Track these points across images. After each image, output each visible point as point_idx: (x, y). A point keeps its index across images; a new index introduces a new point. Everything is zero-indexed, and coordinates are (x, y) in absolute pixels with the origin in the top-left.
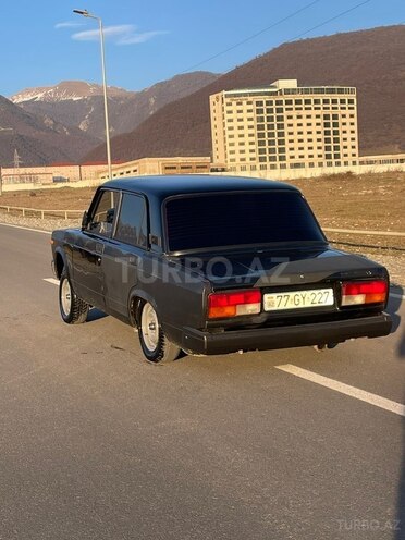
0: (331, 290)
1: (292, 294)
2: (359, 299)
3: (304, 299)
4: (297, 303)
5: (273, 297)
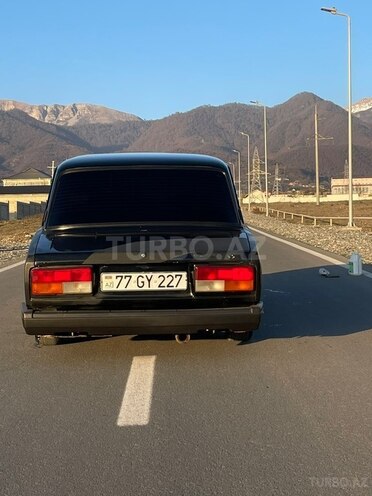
0: (184, 274)
1: (135, 276)
2: (218, 286)
3: (149, 281)
4: (140, 285)
5: (111, 277)
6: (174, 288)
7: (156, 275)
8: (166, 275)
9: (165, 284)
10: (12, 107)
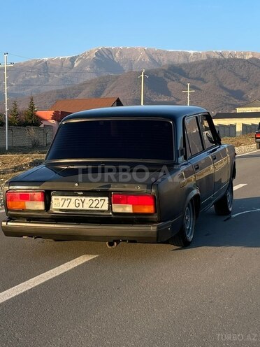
0: (107, 199)
3: (83, 203)
4: (77, 205)
5: (58, 199)
6: (100, 209)
7: (87, 199)
8: (94, 199)
9: (94, 205)
10: (251, 56)
